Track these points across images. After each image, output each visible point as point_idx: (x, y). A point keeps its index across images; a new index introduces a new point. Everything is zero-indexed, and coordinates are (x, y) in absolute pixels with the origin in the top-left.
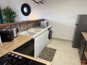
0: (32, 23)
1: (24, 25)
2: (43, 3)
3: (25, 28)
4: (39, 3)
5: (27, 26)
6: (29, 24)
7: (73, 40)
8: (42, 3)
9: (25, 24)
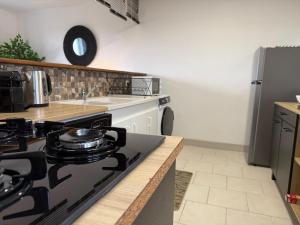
0: (100, 76)
1: (72, 78)
2: (138, 22)
3: (77, 90)
4: (125, 19)
5: (82, 84)
6: (92, 79)
7: (248, 144)
8: (134, 19)
9: (76, 75)
